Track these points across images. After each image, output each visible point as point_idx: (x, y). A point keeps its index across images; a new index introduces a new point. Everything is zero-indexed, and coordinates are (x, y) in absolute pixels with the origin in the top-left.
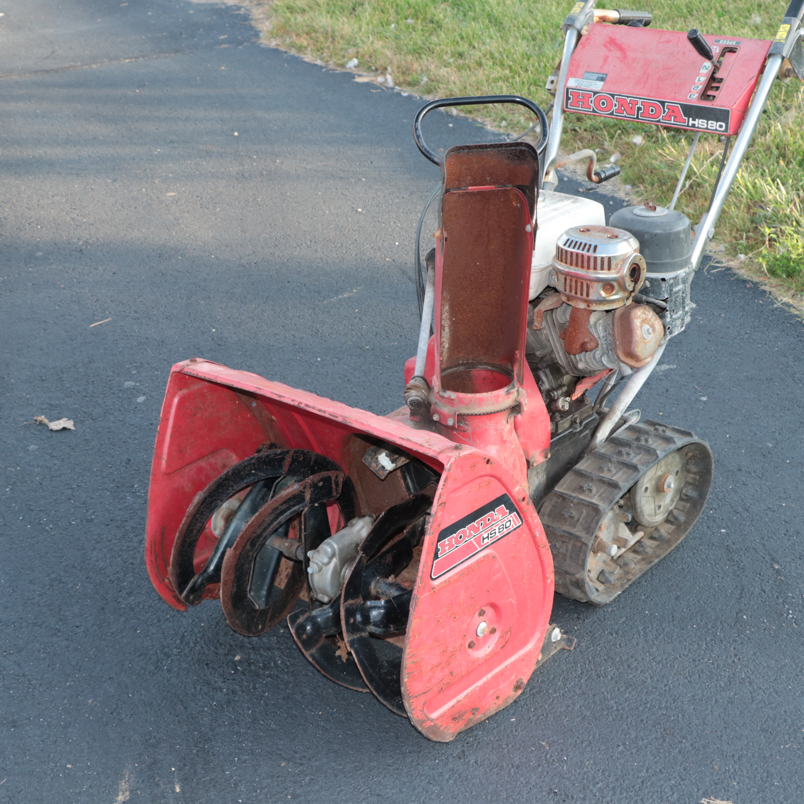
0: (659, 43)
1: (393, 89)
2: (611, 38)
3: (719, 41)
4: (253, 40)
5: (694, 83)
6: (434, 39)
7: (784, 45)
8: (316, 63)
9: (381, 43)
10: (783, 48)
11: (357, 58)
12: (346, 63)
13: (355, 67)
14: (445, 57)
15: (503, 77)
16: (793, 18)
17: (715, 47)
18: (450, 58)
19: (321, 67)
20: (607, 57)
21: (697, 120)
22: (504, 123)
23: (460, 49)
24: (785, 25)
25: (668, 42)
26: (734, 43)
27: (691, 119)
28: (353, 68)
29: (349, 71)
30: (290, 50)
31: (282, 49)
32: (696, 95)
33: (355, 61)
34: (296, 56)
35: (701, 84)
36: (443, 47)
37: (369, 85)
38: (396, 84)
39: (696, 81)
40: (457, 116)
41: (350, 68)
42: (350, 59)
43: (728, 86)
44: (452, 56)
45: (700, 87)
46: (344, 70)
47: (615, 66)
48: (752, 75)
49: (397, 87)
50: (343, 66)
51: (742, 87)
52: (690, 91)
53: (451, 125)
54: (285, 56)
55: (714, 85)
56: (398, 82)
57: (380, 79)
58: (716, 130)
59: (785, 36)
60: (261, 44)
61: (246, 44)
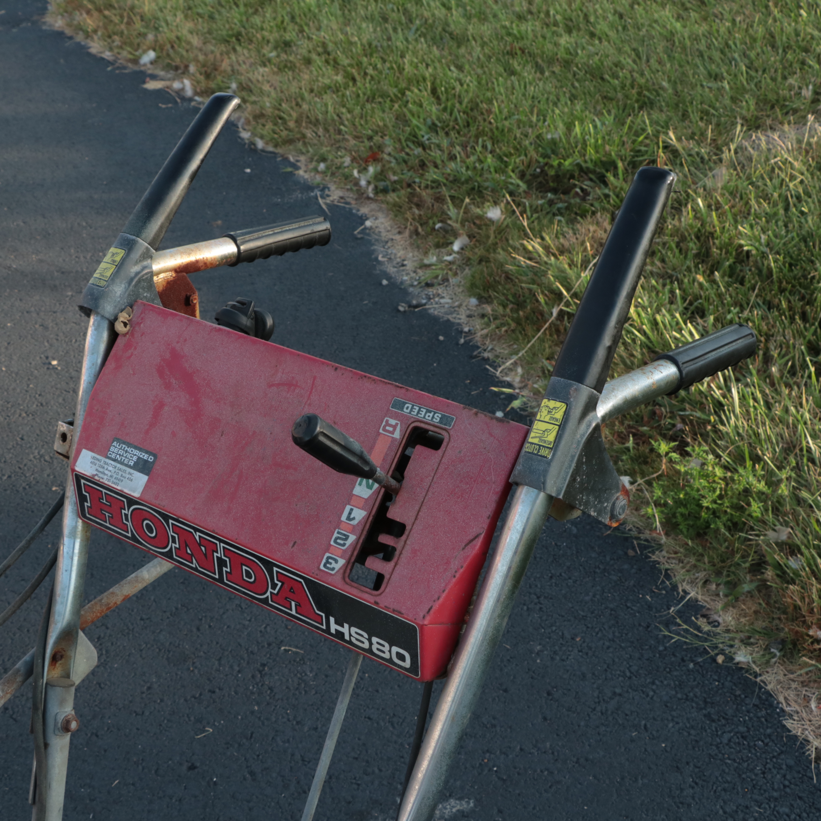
0: (270, 386)
1: (191, 100)
2: (174, 353)
3: (401, 406)
4: (35, 18)
5: (339, 523)
6: (257, 20)
7: (549, 463)
8: (103, 56)
9: (190, 25)
10: (545, 472)
11: (154, 50)
12: (139, 57)
13: (152, 63)
14: (265, 51)
15: (332, 85)
16: (575, 385)
17: (393, 422)
18: (271, 52)
19: (109, 63)
20: (161, 405)
21: (346, 626)
22: (322, 166)
23: (287, 37)
24: (552, 404)
25: (290, 385)
26: (437, 417)
27: (332, 620)
28: (149, 66)
29: (143, 68)
30: (77, 34)
31: (68, 32)
32: (342, 562)
33: (152, 55)
34: (83, 43)
35: (353, 530)
36: (266, 33)
37: (160, 94)
38: (196, 93)
39: (344, 518)
40: (263, 151)
41: (145, 65)
42: (145, 52)
43: (414, 552)
44: (276, 48)
45: (352, 538)
46: (136, 68)
47: (174, 434)
48: (475, 531)
49: (197, 98)
50: (136, 61)
51: (448, 563)
52: (328, 548)
53: (248, 171)
54: (68, 44)
55: (385, 539)
56: (198, 90)
57: (176, 85)
58: (390, 660)
59: (551, 437)
60: (44, 23)
61: (24, 25)
